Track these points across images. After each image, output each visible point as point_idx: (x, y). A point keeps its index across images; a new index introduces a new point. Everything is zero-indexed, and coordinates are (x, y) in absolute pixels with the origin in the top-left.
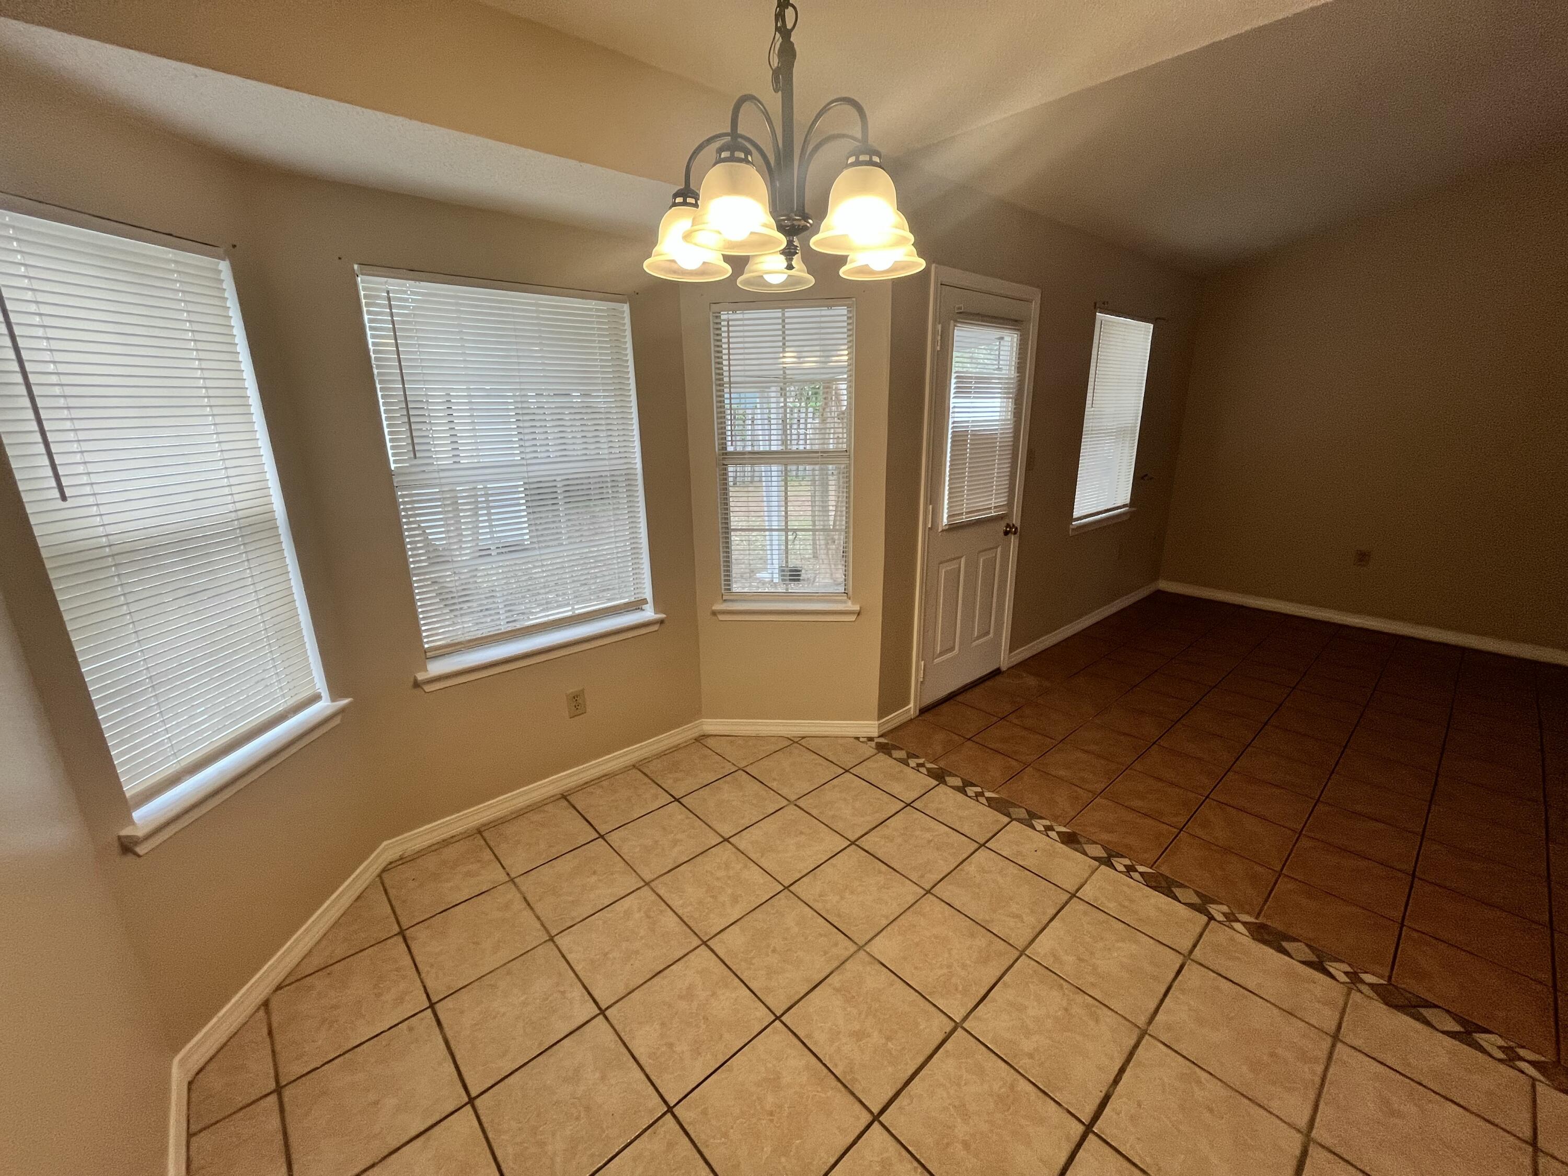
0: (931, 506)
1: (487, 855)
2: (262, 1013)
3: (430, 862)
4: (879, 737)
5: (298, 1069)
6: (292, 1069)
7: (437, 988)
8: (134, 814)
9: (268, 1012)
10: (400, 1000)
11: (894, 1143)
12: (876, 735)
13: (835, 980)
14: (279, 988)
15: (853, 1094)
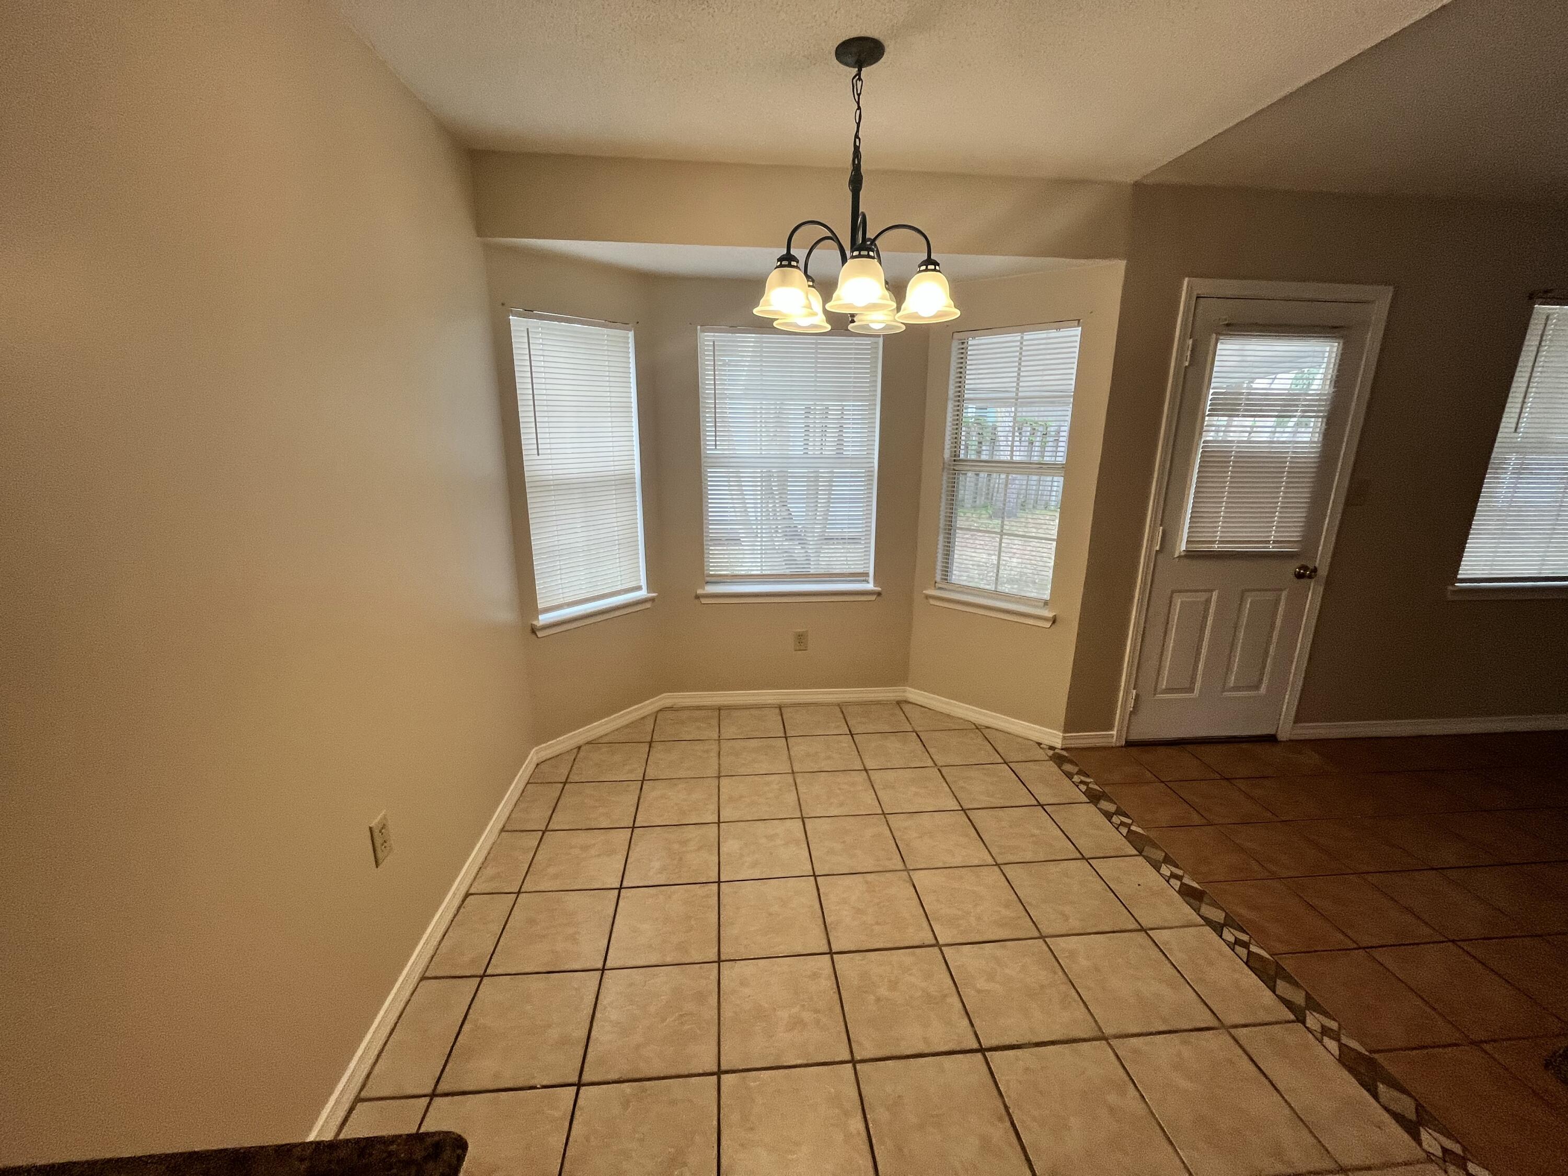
0: (1161, 528)
1: (714, 722)
2: (576, 750)
3: (685, 715)
4: (1062, 749)
5: (577, 779)
6: (573, 778)
7: (651, 774)
8: (540, 616)
9: (578, 752)
10: (631, 771)
11: (831, 970)
12: (1059, 746)
13: (870, 877)
14: (589, 743)
15: (827, 934)
